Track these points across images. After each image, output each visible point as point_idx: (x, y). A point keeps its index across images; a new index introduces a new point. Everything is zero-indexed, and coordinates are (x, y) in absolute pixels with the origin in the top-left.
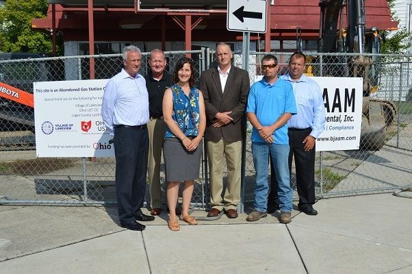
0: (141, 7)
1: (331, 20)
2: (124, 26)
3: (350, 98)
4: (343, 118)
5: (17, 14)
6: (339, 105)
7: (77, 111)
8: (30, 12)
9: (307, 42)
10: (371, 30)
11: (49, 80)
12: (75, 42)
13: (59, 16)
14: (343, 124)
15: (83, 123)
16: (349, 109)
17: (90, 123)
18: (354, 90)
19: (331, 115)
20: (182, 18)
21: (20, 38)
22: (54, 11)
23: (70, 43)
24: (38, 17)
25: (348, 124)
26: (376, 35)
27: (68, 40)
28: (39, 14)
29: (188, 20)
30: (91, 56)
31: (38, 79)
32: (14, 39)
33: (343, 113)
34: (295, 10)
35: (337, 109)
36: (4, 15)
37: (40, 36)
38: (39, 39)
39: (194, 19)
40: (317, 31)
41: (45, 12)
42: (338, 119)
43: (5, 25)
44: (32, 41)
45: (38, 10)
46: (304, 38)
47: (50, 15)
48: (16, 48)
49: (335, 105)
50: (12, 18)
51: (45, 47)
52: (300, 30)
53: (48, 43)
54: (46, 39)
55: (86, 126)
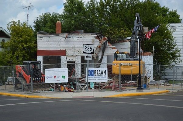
3: (105, 72)
14: (104, 77)
16: (105, 74)
19: (101, 75)
49: (102, 73)
55: (55, 77)
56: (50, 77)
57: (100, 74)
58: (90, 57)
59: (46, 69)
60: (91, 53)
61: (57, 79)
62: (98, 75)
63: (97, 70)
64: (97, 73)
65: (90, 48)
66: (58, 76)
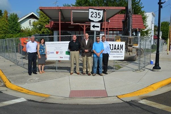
0: (73, 23)
1: (125, 26)
2: (69, 27)
3: (122, 47)
4: (120, 52)
5: (41, 23)
6: (119, 49)
7: (55, 49)
8: (45, 23)
9: (120, 31)
10: (136, 29)
11: (49, 41)
12: (57, 31)
13: (52, 24)
14: (120, 53)
15: (56, 52)
16: (121, 49)
17: (58, 52)
18: (123, 45)
19: (117, 51)
20: (83, 26)
21: (42, 30)
22: (51, 23)
23: (55, 31)
24: (47, 24)
25: (121, 53)
26: (138, 30)
27: (55, 30)
28: (47, 23)
29: (85, 26)
30: (60, 36)
31: (46, 41)
32: (40, 30)
33: (120, 51)
34: (117, 23)
35: (118, 50)
36: (38, 23)
37: (47, 29)
38: (47, 30)
39: (86, 26)
40: (122, 29)
41: (49, 22)
42: (118, 52)
43: (38, 26)
44: (45, 30)
45: (47, 22)
46: (119, 31)
47: (50, 24)
48: (41, 32)
49: (118, 49)
50: (40, 24)
51: (49, 32)
52: (117, 28)
53: (49, 31)
54: (49, 30)
55: (57, 53)
56: (51, 53)
57: (115, 49)
58: (98, 27)
59: (46, 43)
60: (99, 22)
61: (59, 55)
62: (113, 51)
63: (113, 45)
64: (112, 48)
65: (99, 15)
66: (61, 51)
